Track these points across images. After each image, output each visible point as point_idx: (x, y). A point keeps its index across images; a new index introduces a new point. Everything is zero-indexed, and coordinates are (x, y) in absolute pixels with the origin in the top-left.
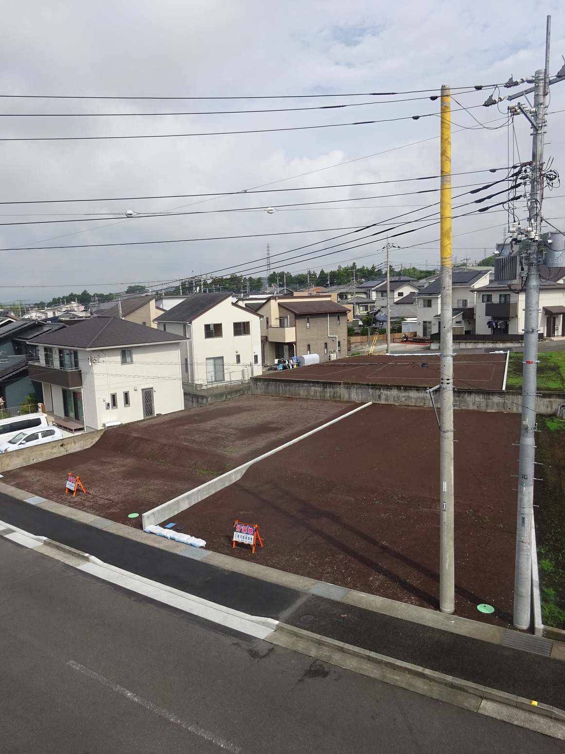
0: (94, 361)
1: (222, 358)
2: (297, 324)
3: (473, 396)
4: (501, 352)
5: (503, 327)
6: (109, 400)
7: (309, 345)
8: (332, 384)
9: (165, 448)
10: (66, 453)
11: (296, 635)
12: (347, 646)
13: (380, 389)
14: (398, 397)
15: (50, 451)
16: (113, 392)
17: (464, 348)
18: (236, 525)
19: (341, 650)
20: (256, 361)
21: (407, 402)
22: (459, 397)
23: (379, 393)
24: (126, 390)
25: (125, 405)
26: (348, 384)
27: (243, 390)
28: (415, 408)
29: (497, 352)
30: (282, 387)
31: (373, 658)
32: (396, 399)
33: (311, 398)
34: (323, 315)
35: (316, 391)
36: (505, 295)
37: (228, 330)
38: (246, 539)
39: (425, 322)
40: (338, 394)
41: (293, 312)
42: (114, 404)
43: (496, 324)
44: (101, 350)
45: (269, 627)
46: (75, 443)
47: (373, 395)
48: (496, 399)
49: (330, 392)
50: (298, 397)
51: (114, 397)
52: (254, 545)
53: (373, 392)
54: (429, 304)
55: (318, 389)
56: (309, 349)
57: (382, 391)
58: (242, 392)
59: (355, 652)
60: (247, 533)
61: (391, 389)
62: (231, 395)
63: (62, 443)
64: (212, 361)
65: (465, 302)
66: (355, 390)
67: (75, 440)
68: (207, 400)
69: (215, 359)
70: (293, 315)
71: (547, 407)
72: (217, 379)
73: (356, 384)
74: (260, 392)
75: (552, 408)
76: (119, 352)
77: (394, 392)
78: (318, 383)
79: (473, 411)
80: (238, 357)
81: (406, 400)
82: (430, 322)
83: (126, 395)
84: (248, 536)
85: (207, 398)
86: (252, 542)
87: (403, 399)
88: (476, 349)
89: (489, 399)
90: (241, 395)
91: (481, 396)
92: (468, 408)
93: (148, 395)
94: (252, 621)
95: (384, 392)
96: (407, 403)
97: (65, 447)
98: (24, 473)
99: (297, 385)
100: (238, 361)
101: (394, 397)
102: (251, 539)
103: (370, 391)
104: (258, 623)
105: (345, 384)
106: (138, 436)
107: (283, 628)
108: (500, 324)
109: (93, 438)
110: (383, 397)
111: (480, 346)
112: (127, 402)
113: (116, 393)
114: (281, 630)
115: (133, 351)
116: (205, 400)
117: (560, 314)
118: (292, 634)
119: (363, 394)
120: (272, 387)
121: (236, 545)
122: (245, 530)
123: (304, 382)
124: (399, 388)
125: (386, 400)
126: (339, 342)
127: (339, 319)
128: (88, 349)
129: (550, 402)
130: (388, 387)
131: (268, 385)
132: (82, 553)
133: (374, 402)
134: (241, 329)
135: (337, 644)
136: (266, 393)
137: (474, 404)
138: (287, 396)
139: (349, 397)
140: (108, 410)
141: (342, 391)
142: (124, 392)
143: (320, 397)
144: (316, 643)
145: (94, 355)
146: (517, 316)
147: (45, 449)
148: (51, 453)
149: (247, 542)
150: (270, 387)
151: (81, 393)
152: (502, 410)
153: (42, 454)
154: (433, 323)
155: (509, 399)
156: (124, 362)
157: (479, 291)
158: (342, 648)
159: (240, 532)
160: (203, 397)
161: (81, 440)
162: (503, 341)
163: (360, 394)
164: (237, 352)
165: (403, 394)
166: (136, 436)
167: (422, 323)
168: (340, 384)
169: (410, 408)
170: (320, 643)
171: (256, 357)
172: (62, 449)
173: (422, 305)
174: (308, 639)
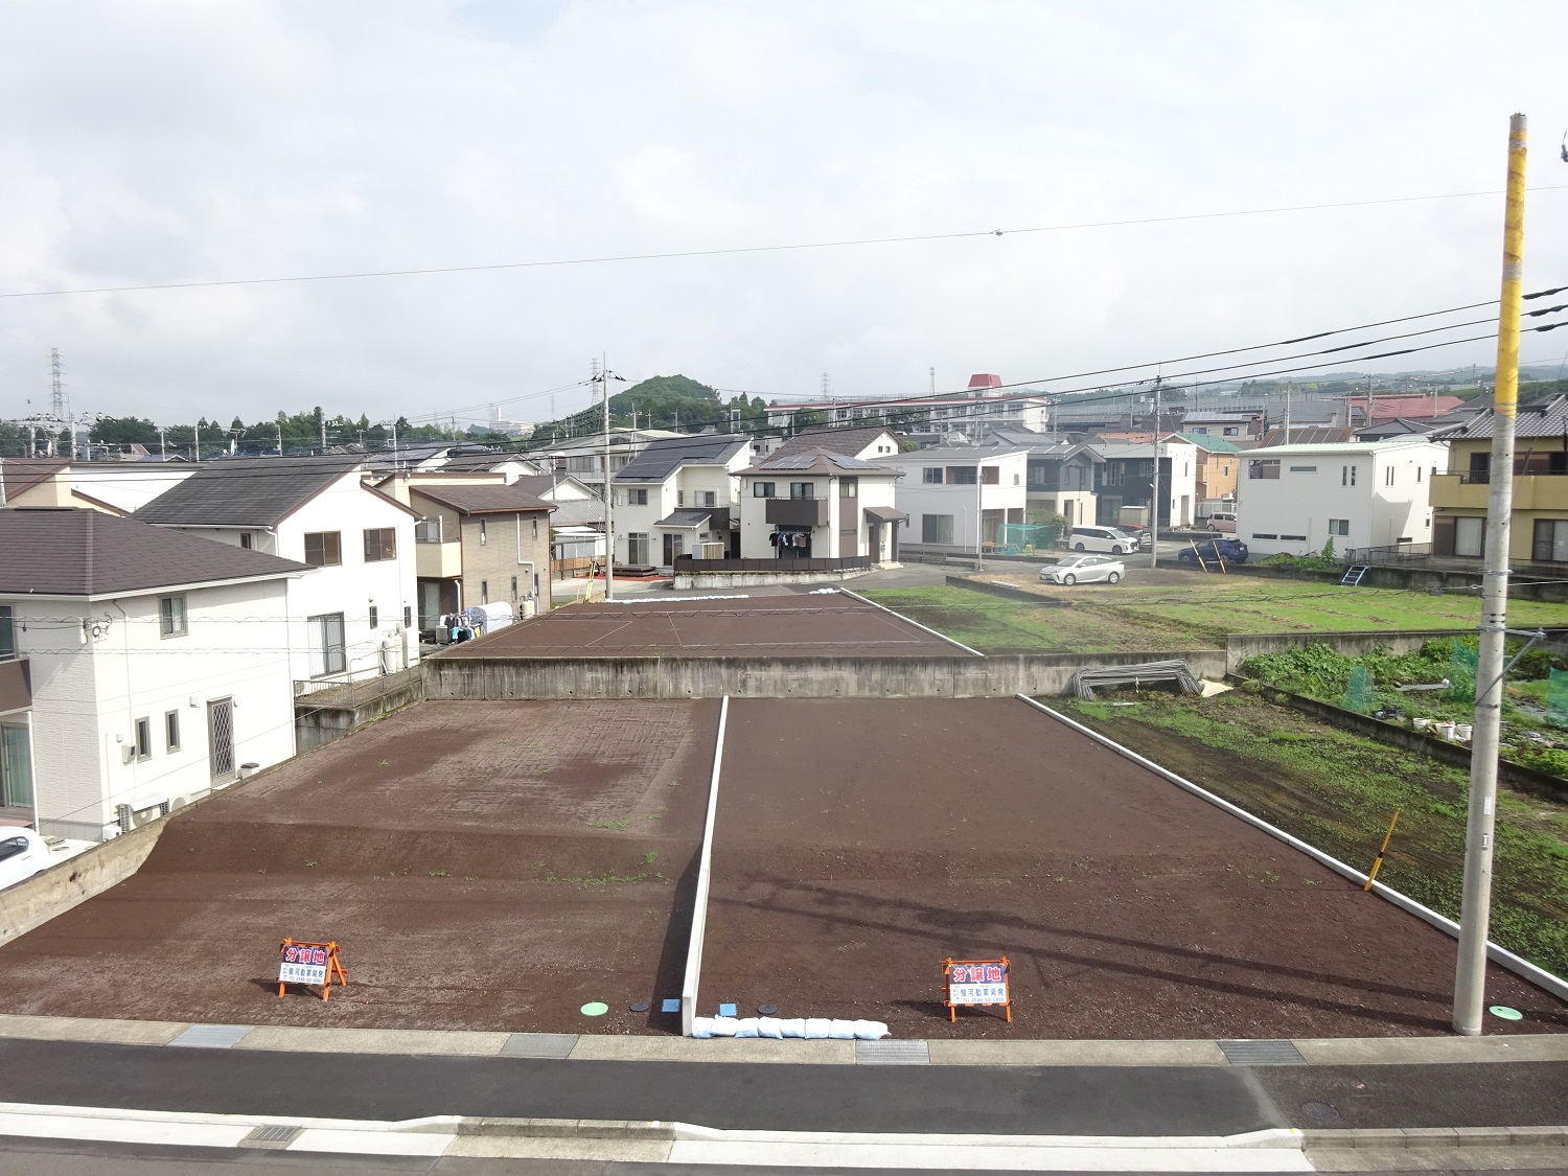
0: (97, 632)
1: (341, 615)
2: (463, 535)
3: (930, 670)
4: (830, 591)
5: (803, 545)
6: (132, 740)
7: (485, 584)
8: (634, 664)
9: (422, 840)
10: (82, 899)
11: (1353, 1144)
12: (1462, 1132)
13: (745, 668)
14: (783, 682)
15: (45, 897)
16: (140, 716)
17: (740, 584)
18: (952, 969)
19: (1458, 1142)
20: (408, 622)
21: (803, 690)
22: (905, 673)
23: (744, 676)
24: (170, 708)
25: (168, 749)
26: (674, 660)
27: (411, 691)
28: (820, 701)
29: (823, 591)
30: (508, 677)
31: (1521, 1137)
32: (779, 685)
33: (586, 697)
34: (508, 515)
35: (596, 682)
36: (803, 485)
37: (352, 546)
38: (986, 994)
39: (631, 535)
40: (651, 685)
41: (456, 509)
42: (143, 747)
43: (789, 539)
44: (115, 600)
45: (1284, 1147)
46: (102, 867)
47: (729, 682)
48: (972, 673)
49: (631, 681)
50: (553, 696)
51: (142, 728)
52: (1011, 1003)
53: (730, 676)
54: (641, 498)
55: (603, 675)
56: (485, 592)
57: (749, 672)
58: (408, 694)
59: (1485, 1137)
60: (986, 982)
61: (769, 666)
62: (392, 706)
63: (72, 870)
64: (317, 626)
65: (710, 496)
66: (689, 672)
67: (103, 857)
68: (352, 720)
69: (325, 618)
70: (456, 515)
71: (1054, 682)
72: (331, 670)
73: (693, 660)
74: (449, 692)
75: (1060, 683)
76: (156, 605)
77: (776, 672)
78: (602, 662)
79: (931, 699)
80: (373, 611)
81: (800, 686)
82: (644, 535)
83: (172, 720)
84: (990, 986)
85: (350, 713)
86: (1001, 997)
87: (795, 685)
88: (763, 586)
89: (959, 673)
90: (409, 702)
91: (945, 670)
92: (920, 694)
93: (220, 716)
94: (1240, 1147)
95: (754, 674)
96: (802, 692)
97: (79, 880)
98: (22, 973)
99: (548, 671)
100: (374, 622)
101: (775, 682)
102: (1000, 991)
103: (724, 672)
104: (1257, 1146)
105: (666, 661)
106: (299, 821)
107: (1318, 1138)
108: (798, 540)
109: (141, 847)
110: (751, 683)
111: (770, 580)
112: (173, 739)
113: (147, 718)
114: (1314, 1144)
115: (189, 600)
116: (343, 721)
117: (887, 521)
118: (1342, 1145)
119: (708, 680)
120: (482, 678)
121: (956, 1015)
122: (979, 976)
123: (567, 662)
124: (786, 662)
125: (759, 689)
126: (536, 576)
127: (535, 526)
128: (93, 598)
129: (1058, 672)
130: (763, 663)
131: (471, 676)
132: (634, 1125)
133: (732, 695)
134: (379, 544)
135: (1444, 1134)
136: (468, 693)
137: (932, 685)
138: (523, 696)
139: (677, 688)
140: (130, 766)
141: (660, 678)
142: (166, 713)
143: (608, 693)
144: (1400, 1145)
145: (96, 614)
146: (828, 523)
147: (33, 895)
148: (48, 903)
149: (988, 1000)
150: (477, 680)
151: (25, 728)
152: (981, 692)
153: (26, 910)
154: (650, 537)
155: (994, 673)
156: (168, 630)
157: (744, 475)
158: (1458, 1137)
159: (968, 982)
160: (335, 713)
161: (115, 857)
162: (811, 571)
163: (701, 680)
164: (371, 601)
165: (793, 675)
166: (291, 822)
167: (626, 536)
168: (655, 662)
169: (813, 701)
170: (1406, 1143)
171: (407, 610)
172: (74, 887)
173: (626, 500)
174: (1381, 1143)
